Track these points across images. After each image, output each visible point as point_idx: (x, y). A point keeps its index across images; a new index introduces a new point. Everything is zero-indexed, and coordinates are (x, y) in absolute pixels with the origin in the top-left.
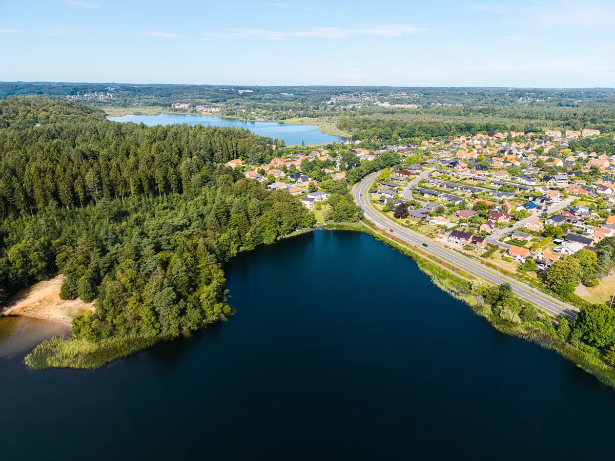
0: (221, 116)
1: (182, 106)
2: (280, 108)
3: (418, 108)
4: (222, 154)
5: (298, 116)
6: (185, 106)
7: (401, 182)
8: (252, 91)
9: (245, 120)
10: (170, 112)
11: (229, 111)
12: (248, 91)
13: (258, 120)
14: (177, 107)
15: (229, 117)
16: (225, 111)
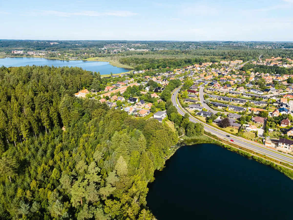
0: (46, 58)
1: (19, 52)
2: (80, 52)
3: (149, 51)
4: (73, 87)
5: (92, 57)
6: (21, 52)
7: (194, 98)
8: (58, 43)
9: (63, 59)
10: (12, 56)
11: (51, 55)
12: (55, 43)
13: (71, 59)
14: (15, 53)
15: (52, 58)
16: (49, 55)
